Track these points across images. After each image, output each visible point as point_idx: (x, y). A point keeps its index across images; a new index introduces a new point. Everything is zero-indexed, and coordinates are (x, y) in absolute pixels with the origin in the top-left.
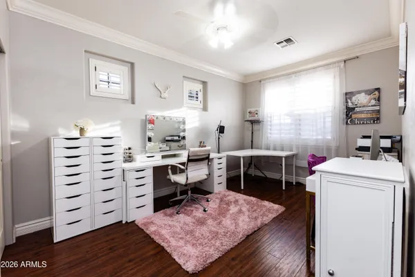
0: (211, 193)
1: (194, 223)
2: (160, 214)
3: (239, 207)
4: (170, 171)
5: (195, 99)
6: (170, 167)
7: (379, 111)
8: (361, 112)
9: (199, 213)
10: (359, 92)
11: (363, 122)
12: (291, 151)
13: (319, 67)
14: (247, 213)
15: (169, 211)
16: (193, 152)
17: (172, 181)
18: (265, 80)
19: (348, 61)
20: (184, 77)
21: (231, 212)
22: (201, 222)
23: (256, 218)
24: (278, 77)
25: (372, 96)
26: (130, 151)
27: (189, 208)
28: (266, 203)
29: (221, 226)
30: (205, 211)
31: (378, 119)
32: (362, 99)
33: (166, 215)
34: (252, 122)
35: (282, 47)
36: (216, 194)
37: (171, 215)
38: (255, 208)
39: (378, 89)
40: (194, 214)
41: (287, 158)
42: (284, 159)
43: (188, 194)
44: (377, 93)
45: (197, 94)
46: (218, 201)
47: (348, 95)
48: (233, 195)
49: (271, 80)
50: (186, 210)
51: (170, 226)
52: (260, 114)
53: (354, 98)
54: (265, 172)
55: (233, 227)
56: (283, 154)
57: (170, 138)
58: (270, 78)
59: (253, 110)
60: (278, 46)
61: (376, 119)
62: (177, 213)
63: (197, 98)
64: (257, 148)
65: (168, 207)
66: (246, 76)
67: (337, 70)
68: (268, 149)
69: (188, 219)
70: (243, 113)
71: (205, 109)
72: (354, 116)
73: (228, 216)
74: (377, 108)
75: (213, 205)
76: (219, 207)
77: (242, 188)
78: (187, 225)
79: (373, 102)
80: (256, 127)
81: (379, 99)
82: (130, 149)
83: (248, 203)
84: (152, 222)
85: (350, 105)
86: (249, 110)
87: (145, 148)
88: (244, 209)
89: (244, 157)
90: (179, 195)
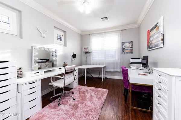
0: (72, 88)
1: (72, 109)
2: (47, 108)
3: (89, 94)
4: (52, 81)
5: (60, 40)
6: (51, 78)
7: (132, 49)
8: (127, 50)
9: (71, 102)
10: (126, 42)
11: (128, 53)
12: (103, 65)
13: (113, 31)
14: (95, 96)
15: (52, 104)
16: (68, 68)
17: (54, 86)
18: (91, 34)
19: (123, 31)
20: (54, 27)
21: (87, 97)
22: (75, 107)
23: (100, 98)
24: (97, 33)
25: (130, 44)
26: (21, 70)
27: (64, 100)
28: (100, 89)
29: (87, 106)
30: (74, 99)
31: (132, 52)
32: (127, 45)
33: (51, 108)
34: (86, 53)
35: (103, 20)
36: (75, 88)
37: (55, 107)
38: (97, 92)
39: (132, 42)
40: (69, 103)
41: (104, 68)
42: (102, 68)
43: (62, 92)
44: (132, 43)
45: (61, 37)
46: (78, 92)
47: (123, 43)
48: (84, 88)
49: (94, 35)
50: (63, 101)
51: (57, 115)
52: (89, 49)
53: (125, 44)
54: (92, 75)
55: (93, 106)
56: (102, 66)
57: (40, 61)
58: (94, 34)
59: (86, 47)
60: (102, 19)
61: (132, 53)
62: (59, 105)
63: (61, 39)
64: (89, 64)
65: (51, 102)
66: (83, 31)
67: (119, 33)
68: (94, 64)
69: (67, 107)
70: (81, 48)
71: (65, 45)
72: (125, 51)
73: (88, 100)
74: (132, 48)
75: (76, 95)
76: (80, 95)
77: (86, 83)
78: (68, 111)
79: (131, 46)
80: (88, 55)
81: (132, 45)
82: (20, 69)
83: (93, 91)
84: (44, 116)
85: (124, 47)
86: (84, 47)
87: (32, 68)
88: (93, 94)
89: (86, 69)
90: (54, 94)
